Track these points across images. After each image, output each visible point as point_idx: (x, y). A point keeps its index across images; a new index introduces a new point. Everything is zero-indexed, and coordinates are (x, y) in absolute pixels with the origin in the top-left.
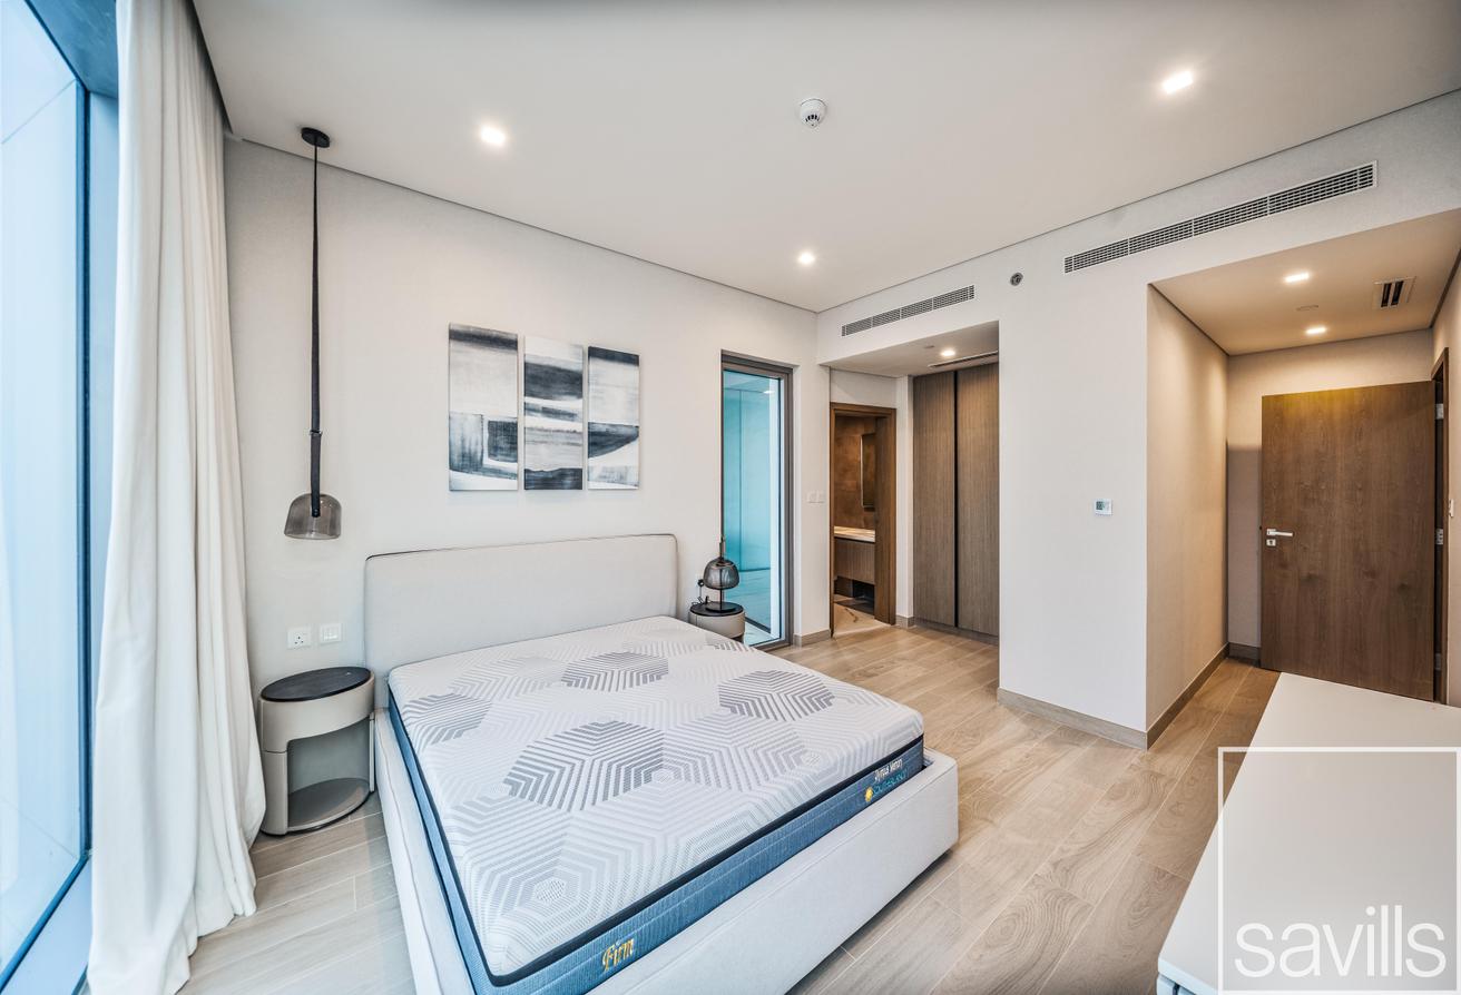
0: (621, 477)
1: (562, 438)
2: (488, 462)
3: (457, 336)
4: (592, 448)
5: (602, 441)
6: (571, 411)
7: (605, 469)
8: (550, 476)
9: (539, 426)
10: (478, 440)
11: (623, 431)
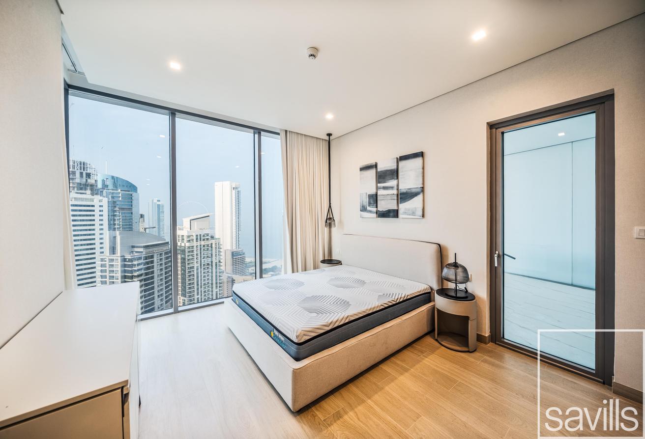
0: (413, 213)
1: (389, 197)
2: (369, 208)
3: (362, 169)
4: (401, 200)
5: (404, 196)
6: (392, 186)
7: (406, 209)
8: (385, 212)
9: (382, 194)
10: (366, 200)
11: (414, 191)
